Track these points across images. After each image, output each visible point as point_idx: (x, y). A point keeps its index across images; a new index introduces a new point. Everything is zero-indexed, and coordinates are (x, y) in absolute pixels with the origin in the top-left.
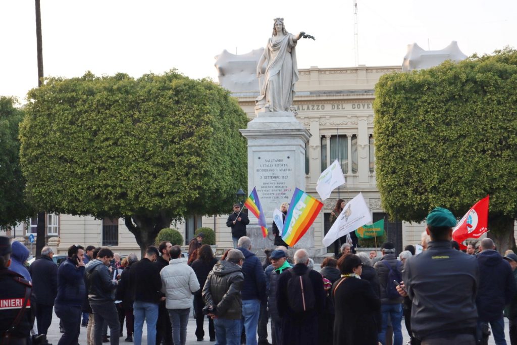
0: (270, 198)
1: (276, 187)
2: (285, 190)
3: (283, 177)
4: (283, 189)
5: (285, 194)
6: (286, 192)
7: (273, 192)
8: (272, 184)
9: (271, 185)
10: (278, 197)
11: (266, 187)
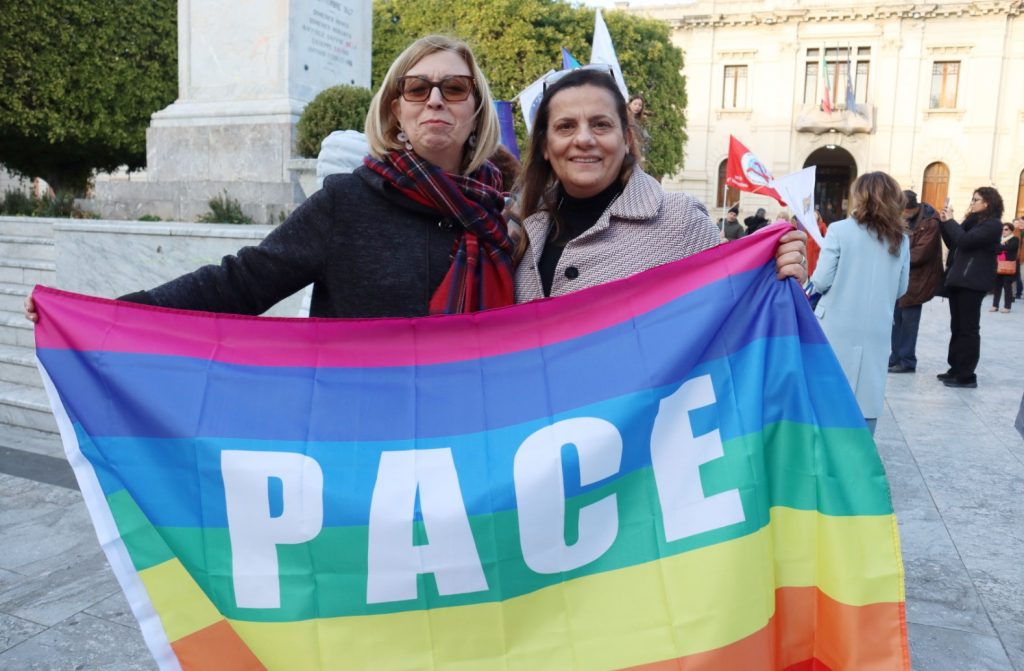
0: (323, 53)
1: (334, 30)
2: (348, 44)
3: (346, 10)
4: (346, 40)
5: (346, 53)
6: (348, 49)
7: (330, 42)
8: (328, 18)
9: (325, 21)
10: (336, 58)
11: (318, 23)
